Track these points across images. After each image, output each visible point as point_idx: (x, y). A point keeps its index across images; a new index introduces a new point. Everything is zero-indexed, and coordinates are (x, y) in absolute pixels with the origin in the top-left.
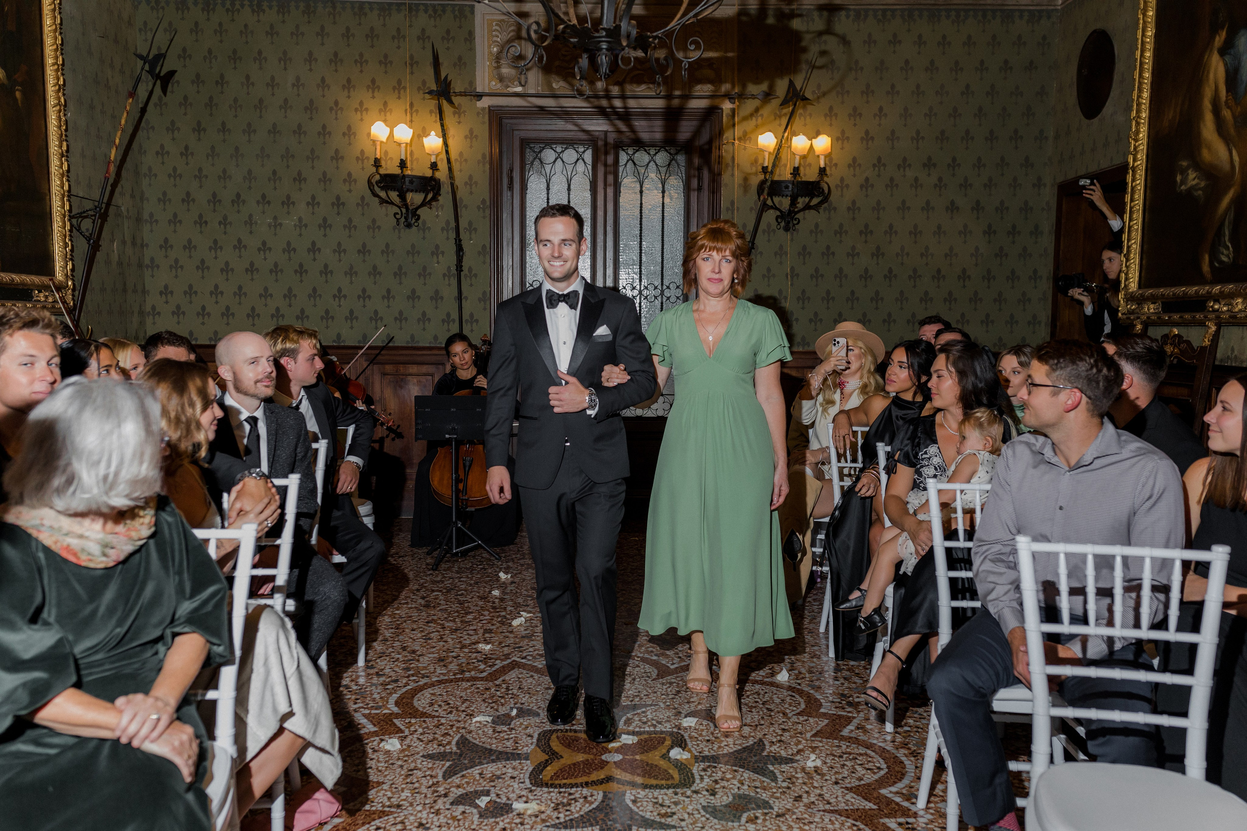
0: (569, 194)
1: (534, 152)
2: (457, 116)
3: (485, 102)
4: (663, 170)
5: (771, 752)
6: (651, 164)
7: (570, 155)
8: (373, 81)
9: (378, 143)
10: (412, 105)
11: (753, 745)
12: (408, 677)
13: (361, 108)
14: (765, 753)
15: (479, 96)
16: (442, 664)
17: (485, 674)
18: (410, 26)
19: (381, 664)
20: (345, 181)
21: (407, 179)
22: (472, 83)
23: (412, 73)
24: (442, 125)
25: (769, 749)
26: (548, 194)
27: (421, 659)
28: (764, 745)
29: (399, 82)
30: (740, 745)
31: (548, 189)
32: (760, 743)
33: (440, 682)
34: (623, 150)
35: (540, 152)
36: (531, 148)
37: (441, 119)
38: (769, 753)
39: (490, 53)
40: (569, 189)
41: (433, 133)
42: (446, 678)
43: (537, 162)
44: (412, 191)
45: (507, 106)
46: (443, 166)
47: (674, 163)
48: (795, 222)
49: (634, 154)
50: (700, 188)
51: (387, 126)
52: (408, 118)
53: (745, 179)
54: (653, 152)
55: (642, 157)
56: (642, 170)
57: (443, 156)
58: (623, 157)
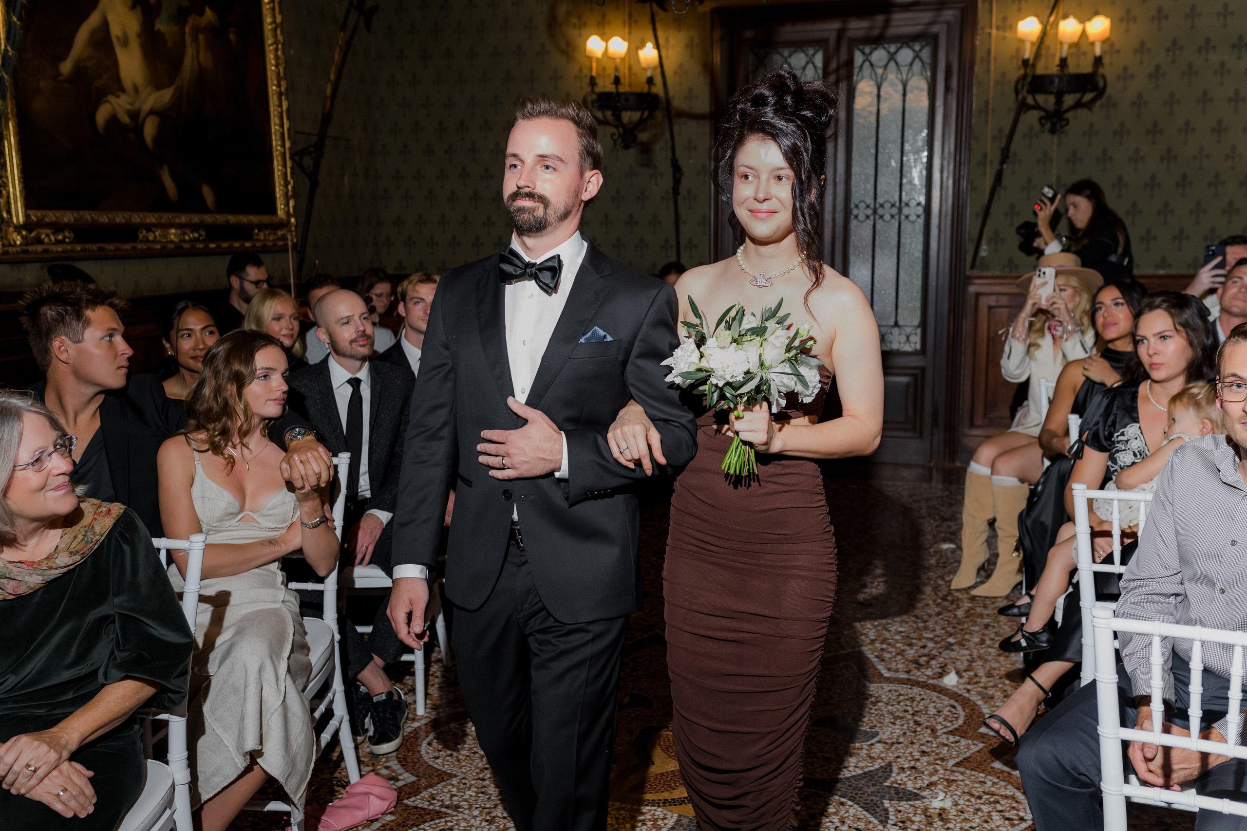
2: (677, 23)
4: (904, 70)
5: (895, 782)
6: (891, 64)
7: (799, 59)
9: (593, 60)
10: (630, 16)
11: (877, 770)
13: (580, 24)
14: (887, 784)
15: (700, 1)
21: (621, 97)
24: (655, 34)
25: (897, 777)
28: (891, 771)
30: (862, 768)
32: (887, 769)
34: (859, 50)
37: (654, 29)
38: (893, 782)
41: (648, 45)
44: (628, 109)
47: (917, 61)
48: (1063, 123)
49: (871, 53)
50: (947, 89)
51: (603, 39)
52: (627, 30)
53: (1003, 75)
54: (893, 49)
55: (879, 55)
56: (880, 71)
57: (659, 70)
58: (858, 58)
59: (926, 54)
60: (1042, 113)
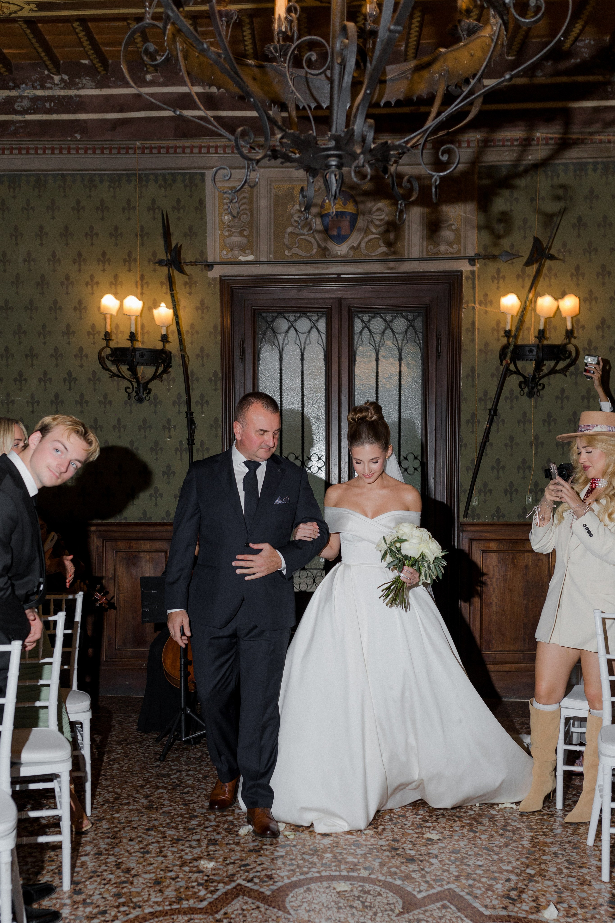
0: (302, 364)
1: (266, 321)
2: (188, 287)
3: (216, 272)
4: (400, 337)
6: (387, 331)
7: (303, 324)
8: (104, 254)
9: (108, 317)
10: (142, 277)
12: (118, 907)
13: (92, 282)
15: (210, 266)
16: (158, 888)
17: (204, 904)
18: (141, 197)
19: (90, 887)
20: (76, 356)
21: (138, 353)
22: (203, 253)
23: (142, 245)
24: (173, 296)
26: (281, 364)
27: (135, 882)
29: (130, 254)
31: (281, 359)
33: (153, 915)
34: (359, 318)
35: (272, 321)
36: (263, 318)
37: (172, 289)
39: (222, 222)
40: (302, 359)
41: (163, 305)
42: (161, 908)
43: (269, 332)
44: (142, 364)
45: (238, 276)
46: (173, 338)
47: (411, 330)
48: (540, 388)
49: (369, 321)
50: (438, 355)
51: (117, 298)
52: (139, 291)
53: (486, 345)
54: (389, 318)
55: (377, 324)
56: (377, 338)
57: (174, 328)
58: (358, 325)
59: (419, 324)
60: (521, 379)
